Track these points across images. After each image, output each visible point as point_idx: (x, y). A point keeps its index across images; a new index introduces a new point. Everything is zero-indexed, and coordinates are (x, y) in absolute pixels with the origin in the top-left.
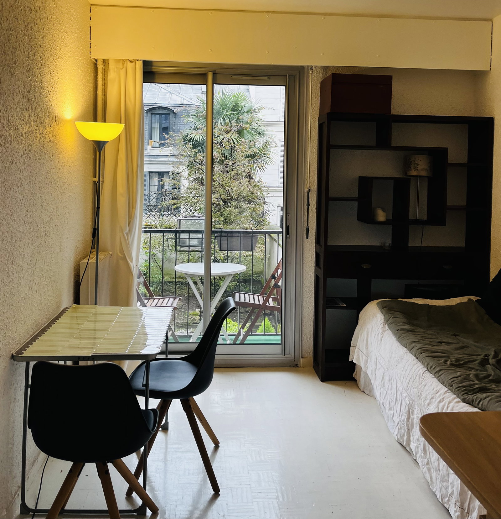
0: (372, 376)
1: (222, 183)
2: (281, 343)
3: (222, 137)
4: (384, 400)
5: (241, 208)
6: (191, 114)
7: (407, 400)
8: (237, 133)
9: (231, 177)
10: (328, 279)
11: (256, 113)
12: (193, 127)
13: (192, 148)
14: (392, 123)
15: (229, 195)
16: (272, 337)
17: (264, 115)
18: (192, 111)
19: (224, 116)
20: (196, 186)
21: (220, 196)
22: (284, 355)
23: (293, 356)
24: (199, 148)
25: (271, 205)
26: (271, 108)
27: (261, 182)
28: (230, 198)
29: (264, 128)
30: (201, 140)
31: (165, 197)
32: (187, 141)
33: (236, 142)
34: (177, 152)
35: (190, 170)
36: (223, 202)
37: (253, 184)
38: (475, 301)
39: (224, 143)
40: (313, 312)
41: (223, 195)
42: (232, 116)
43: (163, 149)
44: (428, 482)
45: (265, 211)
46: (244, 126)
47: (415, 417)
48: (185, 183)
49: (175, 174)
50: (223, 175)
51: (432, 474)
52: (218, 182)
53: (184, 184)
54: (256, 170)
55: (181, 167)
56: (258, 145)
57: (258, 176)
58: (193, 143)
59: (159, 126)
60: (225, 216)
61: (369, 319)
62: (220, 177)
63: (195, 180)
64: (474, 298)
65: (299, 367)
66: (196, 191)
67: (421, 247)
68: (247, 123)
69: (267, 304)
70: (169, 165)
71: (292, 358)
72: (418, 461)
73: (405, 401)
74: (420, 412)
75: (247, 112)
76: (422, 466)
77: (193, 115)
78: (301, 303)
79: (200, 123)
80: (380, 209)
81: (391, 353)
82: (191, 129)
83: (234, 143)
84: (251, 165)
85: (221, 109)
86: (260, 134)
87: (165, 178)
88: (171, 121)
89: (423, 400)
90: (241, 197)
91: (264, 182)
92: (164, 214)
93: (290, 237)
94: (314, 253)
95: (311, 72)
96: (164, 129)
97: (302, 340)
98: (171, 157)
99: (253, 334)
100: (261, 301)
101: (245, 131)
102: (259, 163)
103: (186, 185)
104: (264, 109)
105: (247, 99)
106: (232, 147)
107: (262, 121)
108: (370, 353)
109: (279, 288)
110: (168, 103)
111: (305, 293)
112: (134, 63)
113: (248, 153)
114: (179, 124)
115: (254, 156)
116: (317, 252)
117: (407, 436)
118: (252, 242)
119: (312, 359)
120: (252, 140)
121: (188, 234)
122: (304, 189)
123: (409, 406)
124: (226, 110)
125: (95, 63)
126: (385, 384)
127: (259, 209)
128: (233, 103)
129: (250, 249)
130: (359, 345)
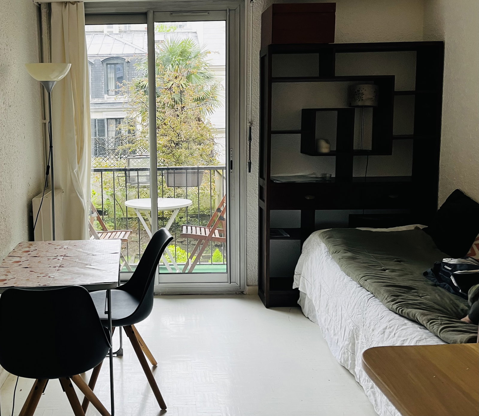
0: (316, 303)
1: (173, 126)
2: (227, 272)
3: (172, 83)
4: (328, 326)
5: (191, 149)
6: (142, 62)
7: (351, 326)
8: (186, 78)
9: (181, 120)
10: (271, 211)
11: (203, 58)
12: (144, 75)
13: (144, 94)
14: (336, 54)
15: (180, 138)
16: (219, 267)
17: (211, 59)
18: (144, 60)
19: (173, 63)
21: (172, 138)
22: (230, 283)
23: (239, 284)
25: (220, 146)
26: (217, 52)
27: (209, 124)
28: (181, 141)
29: (212, 73)
31: (121, 141)
32: (139, 88)
33: (185, 87)
34: (131, 99)
35: (143, 116)
37: (202, 126)
38: (422, 229)
39: (173, 88)
40: (258, 242)
41: (174, 138)
42: (181, 62)
43: (118, 97)
44: (373, 405)
45: (215, 151)
46: (192, 71)
47: (360, 342)
49: (129, 119)
50: (174, 119)
51: (377, 398)
52: (169, 126)
53: (138, 129)
54: (205, 113)
55: (134, 113)
56: (205, 89)
57: (207, 118)
58: (145, 90)
59: (114, 76)
60: (177, 157)
61: (313, 248)
62: (171, 121)
64: (421, 226)
65: (245, 294)
67: (365, 177)
68: (194, 68)
69: (213, 236)
70: (123, 111)
71: (238, 286)
72: (362, 384)
73: (349, 327)
74: (364, 337)
75: (195, 57)
76: (366, 390)
78: (245, 234)
80: (323, 140)
81: (335, 280)
82: (142, 77)
83: (183, 88)
84: (199, 108)
85: (171, 56)
86: (208, 77)
87: (121, 124)
88: (125, 71)
89: (367, 326)
90: (191, 139)
91: (212, 124)
92: (121, 157)
93: (234, 172)
94: (258, 186)
95: (251, 5)
96: (119, 78)
97: (247, 269)
98: (125, 104)
99: (201, 263)
100: (208, 233)
101: (193, 76)
102: (207, 106)
103: (140, 129)
104: (210, 53)
105: (195, 45)
106: (181, 92)
107: (210, 66)
108: (314, 281)
109: (224, 220)
110: (121, 53)
111: (249, 225)
112: (75, 5)
113: (196, 97)
114: (132, 72)
115: (203, 99)
116: (260, 185)
117: (351, 360)
118: (198, 178)
119: (257, 288)
120: (200, 85)
121: (137, 172)
122: (246, 124)
123: (353, 332)
124: (174, 57)
125: (39, 7)
126: (329, 310)
127: (208, 150)
128: (181, 50)
129: (196, 185)
130: (304, 274)
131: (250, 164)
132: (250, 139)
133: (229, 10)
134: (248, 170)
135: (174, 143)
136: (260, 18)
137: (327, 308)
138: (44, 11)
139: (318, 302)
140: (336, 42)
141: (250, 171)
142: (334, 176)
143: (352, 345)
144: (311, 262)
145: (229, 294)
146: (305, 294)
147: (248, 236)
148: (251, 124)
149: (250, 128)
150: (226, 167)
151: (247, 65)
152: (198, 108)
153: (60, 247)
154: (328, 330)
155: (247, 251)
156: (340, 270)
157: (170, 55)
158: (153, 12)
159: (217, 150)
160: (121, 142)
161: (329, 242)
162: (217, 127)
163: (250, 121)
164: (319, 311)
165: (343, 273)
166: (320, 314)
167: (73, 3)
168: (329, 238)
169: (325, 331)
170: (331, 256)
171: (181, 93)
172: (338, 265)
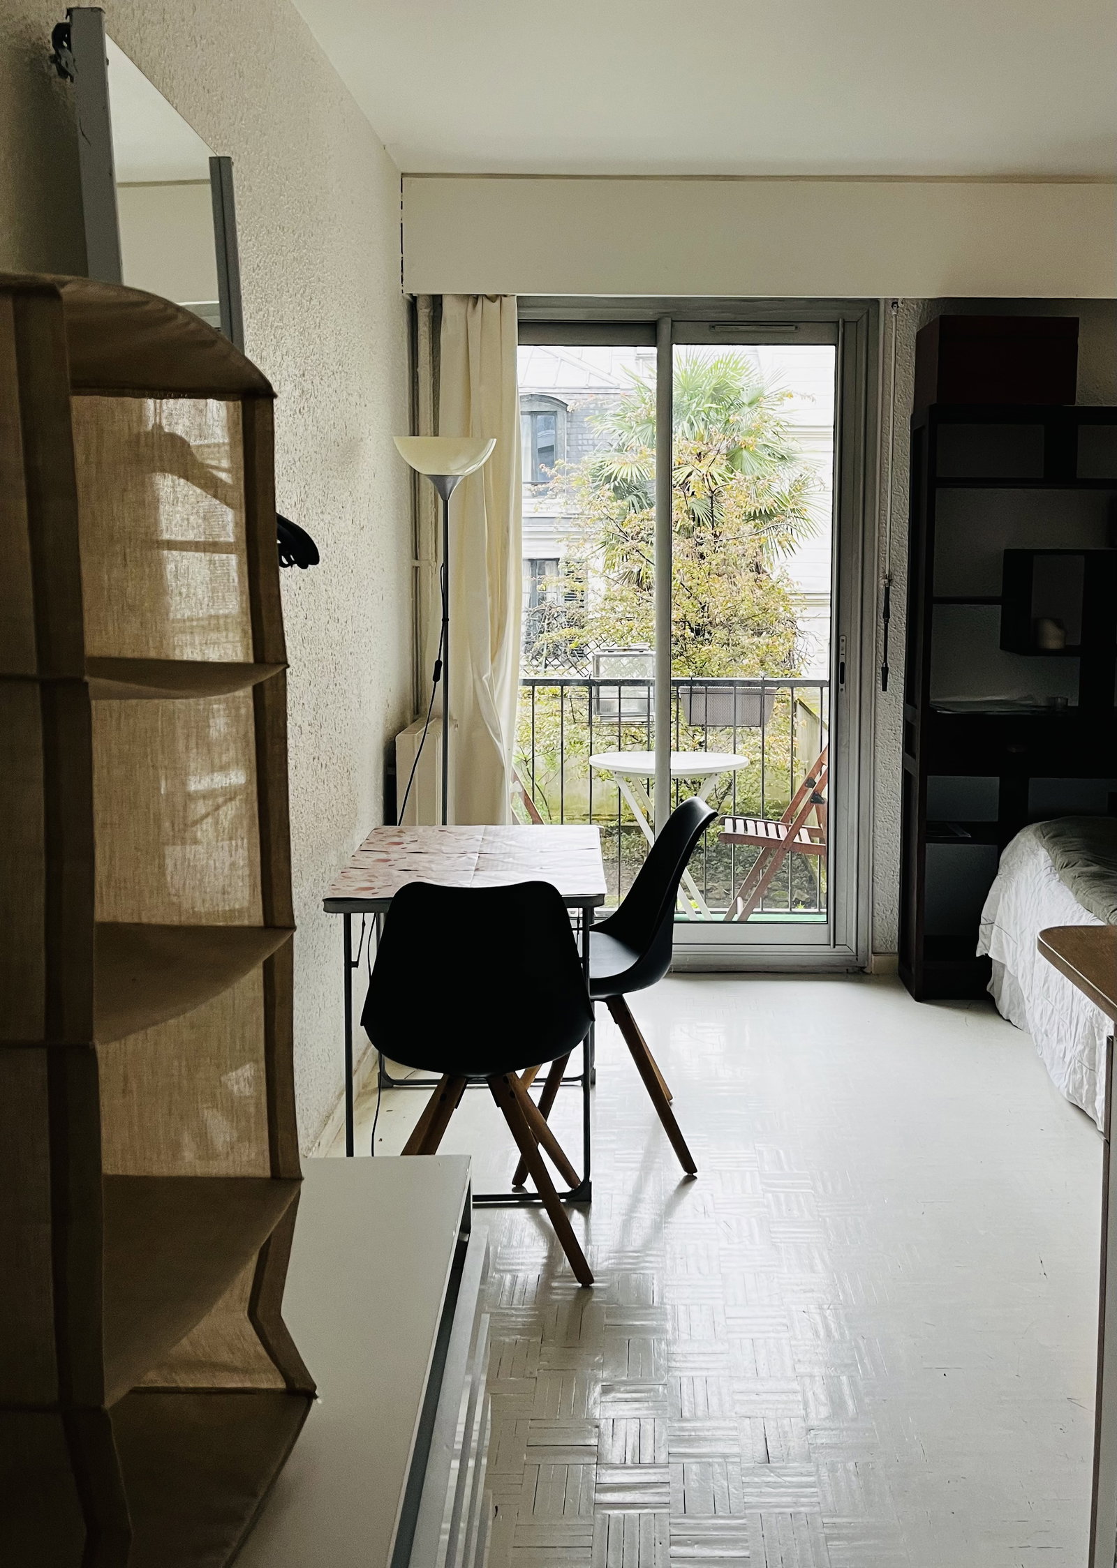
1: (689, 584)
2: (827, 927)
3: (687, 470)
5: (735, 645)
6: (609, 412)
8: (725, 457)
9: (710, 569)
10: (929, 778)
11: (774, 408)
12: (615, 445)
13: (614, 498)
14: (1079, 426)
15: (706, 614)
17: (793, 410)
18: (613, 406)
19: (692, 417)
20: (624, 592)
21: (685, 616)
22: (834, 948)
23: (854, 950)
24: (631, 498)
25: (811, 638)
26: (809, 397)
27: (785, 581)
28: (710, 623)
29: (794, 445)
30: (635, 478)
31: (549, 619)
32: (601, 480)
33: (724, 482)
34: (576, 509)
35: (609, 554)
36: (692, 632)
37: (767, 586)
39: (691, 485)
41: (691, 614)
42: (713, 414)
45: (798, 652)
46: (741, 439)
48: (597, 587)
49: (572, 563)
50: (692, 564)
52: (679, 582)
53: (596, 589)
54: (775, 551)
55: (588, 545)
56: (776, 487)
57: (778, 565)
59: (530, 445)
60: (697, 665)
62: (685, 569)
63: (621, 578)
65: (868, 974)
66: (625, 604)
68: (749, 433)
69: (797, 840)
71: (852, 954)
75: (751, 404)
77: (615, 415)
79: (632, 435)
80: (1050, 621)
82: (609, 451)
83: (717, 484)
84: (760, 539)
85: (685, 398)
86: (783, 458)
87: (547, 573)
88: (559, 432)
90: (736, 619)
91: (795, 580)
92: (547, 663)
93: (848, 687)
94: (901, 723)
95: (894, 313)
96: (542, 450)
97: (873, 916)
98: (563, 521)
99: (765, 910)
100: (784, 833)
101: (744, 452)
102: (781, 534)
103: (600, 590)
104: (792, 396)
105: (751, 369)
106: (713, 496)
107: (789, 426)
108: (1022, 933)
109: (824, 803)
110: (551, 386)
111: (879, 813)
112: (498, 302)
113: (754, 508)
114: (580, 437)
115: (769, 515)
116: (907, 721)
117: (1089, 1083)
118: (762, 706)
119: (896, 958)
120: (764, 476)
121: (617, 688)
122: (878, 582)
123: (1092, 1023)
124: (696, 400)
125: (413, 303)
126: (1051, 989)
127: (781, 648)
128: (714, 382)
129: (758, 722)
130: (1001, 920)
131: (885, 671)
132: (887, 615)
133: (844, 322)
134: (880, 686)
135: (692, 630)
136: (913, 341)
137: (1047, 985)
138: (424, 313)
139: (1029, 978)
140: (1079, 402)
141: (885, 689)
142: (1074, 703)
143: (1090, 1051)
144: (1016, 893)
145: (830, 973)
146: (1003, 966)
147: (877, 838)
148: (890, 581)
149: (887, 590)
150: (830, 681)
151: (881, 446)
152: (757, 537)
153: (466, 837)
154: (1047, 1036)
155: (875, 872)
156: (1073, 900)
157: (683, 397)
158: (672, 321)
159: (804, 650)
160: (547, 622)
161: (1055, 844)
162: (804, 590)
163: (887, 573)
164: (1030, 999)
165: (1080, 906)
166: (1032, 1004)
167: (492, 299)
168: (1055, 839)
169: (1042, 1040)
170: (1057, 875)
171: (711, 498)
172: (1070, 893)
